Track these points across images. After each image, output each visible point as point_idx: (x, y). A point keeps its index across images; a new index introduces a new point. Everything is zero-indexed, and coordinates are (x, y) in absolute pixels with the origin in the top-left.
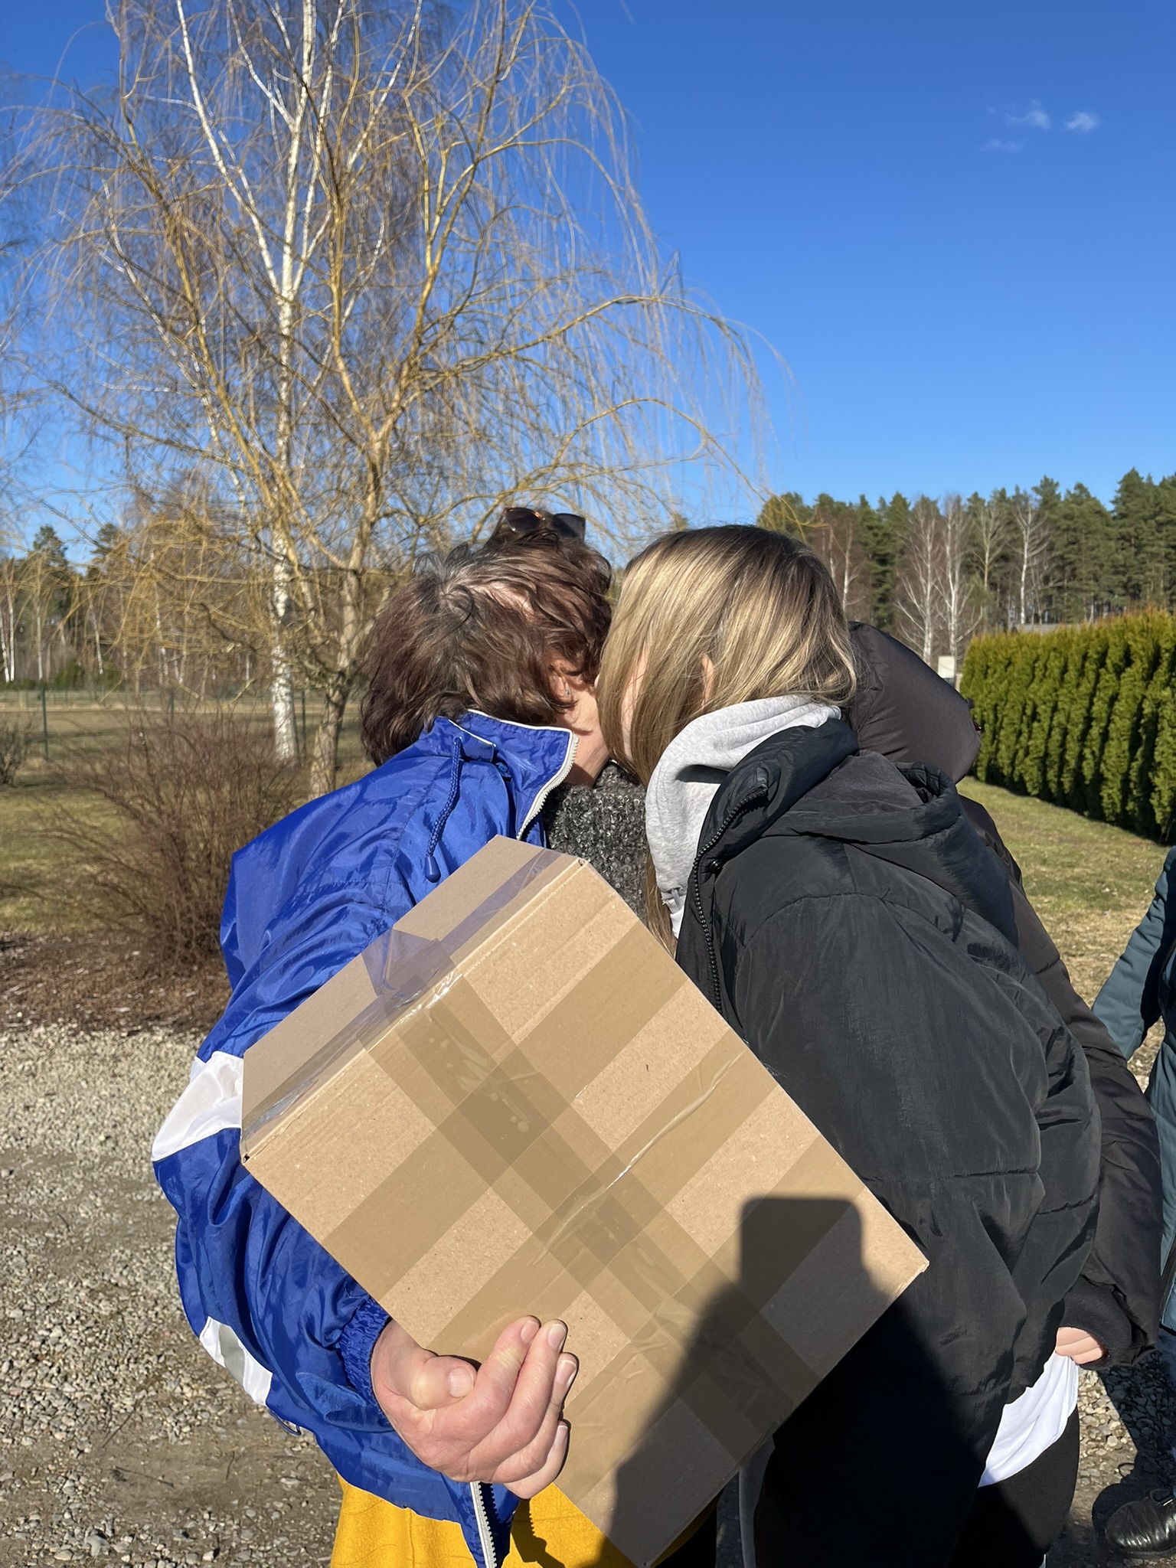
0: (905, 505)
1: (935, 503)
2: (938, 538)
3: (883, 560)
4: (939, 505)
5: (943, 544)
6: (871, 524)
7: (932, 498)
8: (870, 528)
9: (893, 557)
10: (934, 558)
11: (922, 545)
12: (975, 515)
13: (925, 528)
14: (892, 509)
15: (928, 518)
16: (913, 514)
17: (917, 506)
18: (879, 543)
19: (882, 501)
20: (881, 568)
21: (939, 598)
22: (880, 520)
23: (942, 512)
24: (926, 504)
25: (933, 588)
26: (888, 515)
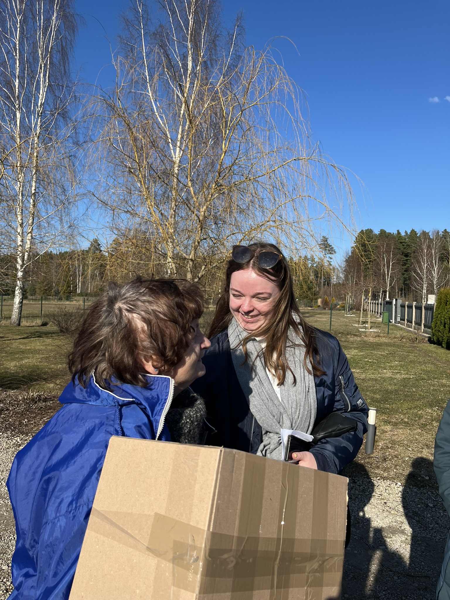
0: (416, 234)
1: (428, 233)
2: (429, 247)
3: (406, 256)
4: (430, 234)
5: (431, 249)
6: (401, 241)
7: (427, 232)
8: (401, 243)
9: (411, 254)
10: (427, 255)
11: (422, 250)
12: (445, 238)
13: (424, 243)
14: (410, 236)
15: (425, 239)
16: (419, 237)
17: (421, 234)
18: (404, 248)
19: (406, 232)
20: (406, 258)
21: (429, 271)
22: (405, 240)
23: (431, 237)
24: (425, 234)
25: (427, 267)
26: (409, 238)
